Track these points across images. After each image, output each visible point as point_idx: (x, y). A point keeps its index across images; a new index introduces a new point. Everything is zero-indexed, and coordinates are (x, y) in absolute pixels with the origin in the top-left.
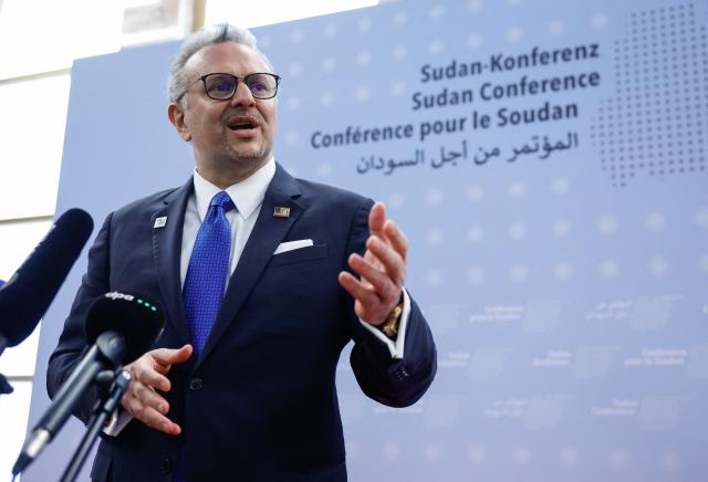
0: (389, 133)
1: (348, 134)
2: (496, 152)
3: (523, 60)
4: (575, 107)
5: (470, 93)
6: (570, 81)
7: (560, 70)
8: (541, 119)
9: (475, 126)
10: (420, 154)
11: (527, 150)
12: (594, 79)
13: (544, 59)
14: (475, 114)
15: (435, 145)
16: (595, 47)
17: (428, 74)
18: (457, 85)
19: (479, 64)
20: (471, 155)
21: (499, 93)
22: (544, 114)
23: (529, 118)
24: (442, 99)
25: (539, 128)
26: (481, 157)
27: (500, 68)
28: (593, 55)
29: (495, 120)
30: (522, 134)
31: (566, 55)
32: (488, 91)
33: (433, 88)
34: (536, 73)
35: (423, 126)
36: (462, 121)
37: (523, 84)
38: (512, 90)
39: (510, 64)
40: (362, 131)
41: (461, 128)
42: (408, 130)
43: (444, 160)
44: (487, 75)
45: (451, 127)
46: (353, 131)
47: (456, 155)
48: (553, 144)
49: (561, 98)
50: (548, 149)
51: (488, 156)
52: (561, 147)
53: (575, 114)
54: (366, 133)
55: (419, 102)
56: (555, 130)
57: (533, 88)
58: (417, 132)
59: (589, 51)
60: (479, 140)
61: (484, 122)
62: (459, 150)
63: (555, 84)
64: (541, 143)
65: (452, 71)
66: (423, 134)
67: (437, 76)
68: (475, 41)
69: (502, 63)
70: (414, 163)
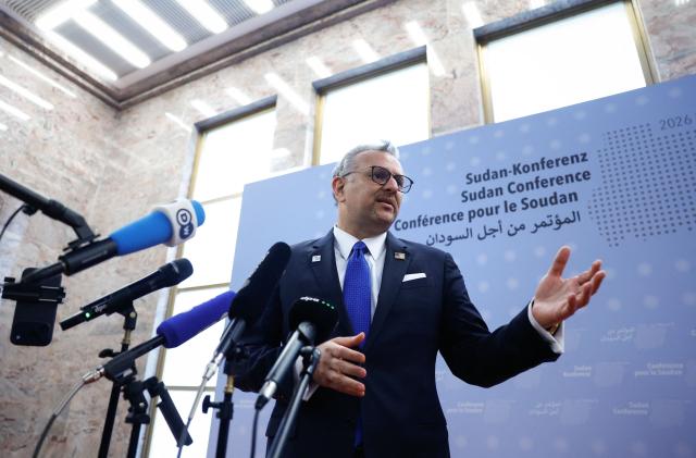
0: (447, 218)
1: (419, 220)
2: (523, 227)
3: (535, 166)
4: (575, 194)
5: (501, 189)
6: (570, 178)
7: (562, 171)
8: (552, 204)
9: (506, 211)
10: (469, 232)
11: (544, 225)
12: (586, 175)
13: (550, 164)
14: (506, 202)
15: (478, 225)
16: (585, 155)
17: (470, 179)
18: (491, 185)
19: (505, 171)
20: (505, 228)
21: (520, 188)
22: (554, 200)
23: (543, 203)
24: (482, 194)
25: (551, 209)
26: (512, 231)
27: (520, 173)
28: (583, 160)
29: (520, 206)
30: (540, 214)
31: (564, 161)
32: (513, 188)
33: (476, 188)
34: (545, 174)
35: (470, 212)
36: (497, 208)
37: (537, 181)
38: (529, 186)
39: (526, 169)
40: (429, 218)
41: (497, 212)
42: (460, 217)
43: (486, 234)
44: (511, 177)
45: (490, 212)
46: (422, 218)
47: (495, 231)
48: (563, 220)
49: (565, 189)
50: (560, 223)
51: (517, 230)
52: (568, 221)
53: (576, 199)
54: (431, 219)
55: (466, 197)
56: (563, 211)
57: (544, 183)
58: (466, 217)
59: (581, 158)
60: (510, 219)
61: (513, 207)
62: (497, 227)
63: (559, 180)
64: (554, 220)
65: (487, 176)
66: (470, 218)
67: (478, 179)
68: (501, 156)
69: (521, 168)
70: (466, 237)
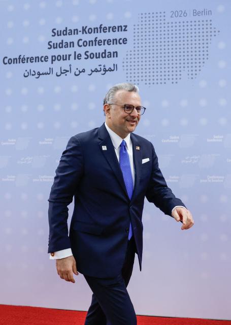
0: (38, 59)
1: (19, 58)
2: (84, 71)
3: (96, 30)
4: (116, 52)
5: (73, 43)
6: (115, 41)
7: (111, 35)
8: (103, 57)
9: (75, 59)
10: (51, 70)
11: (96, 71)
12: (125, 41)
13: (105, 30)
14: (75, 52)
15: (58, 65)
16: (126, 26)
17: (55, 33)
18: (67, 39)
19: (77, 30)
20: (74, 70)
21: (86, 44)
22: (104, 55)
23: (98, 56)
24: (61, 45)
25: (101, 61)
26: (77, 73)
27: (86, 33)
28: (125, 30)
29: (84, 56)
30: (95, 63)
31: (114, 29)
32: (81, 43)
33: (57, 40)
34: (101, 36)
35: (52, 57)
36: (70, 55)
37: (96, 41)
38: (91, 43)
39: (91, 31)
40: (26, 57)
41: (69, 59)
42: (46, 58)
43: (62, 73)
44: (80, 35)
45: (65, 58)
46: (22, 57)
47: (67, 71)
48: (107, 69)
49: (111, 48)
50: (105, 71)
51: (80, 72)
52: (110, 70)
53: (117, 56)
54: (28, 58)
55: (51, 46)
56: (108, 62)
57: (100, 43)
58: (50, 60)
59: (123, 28)
60: (77, 65)
61: (78, 57)
62: (69, 69)
63: (109, 42)
64: (102, 68)
65: (65, 32)
66: (52, 61)
67: (59, 34)
68: (75, 19)
69: (87, 30)
70: (49, 74)
